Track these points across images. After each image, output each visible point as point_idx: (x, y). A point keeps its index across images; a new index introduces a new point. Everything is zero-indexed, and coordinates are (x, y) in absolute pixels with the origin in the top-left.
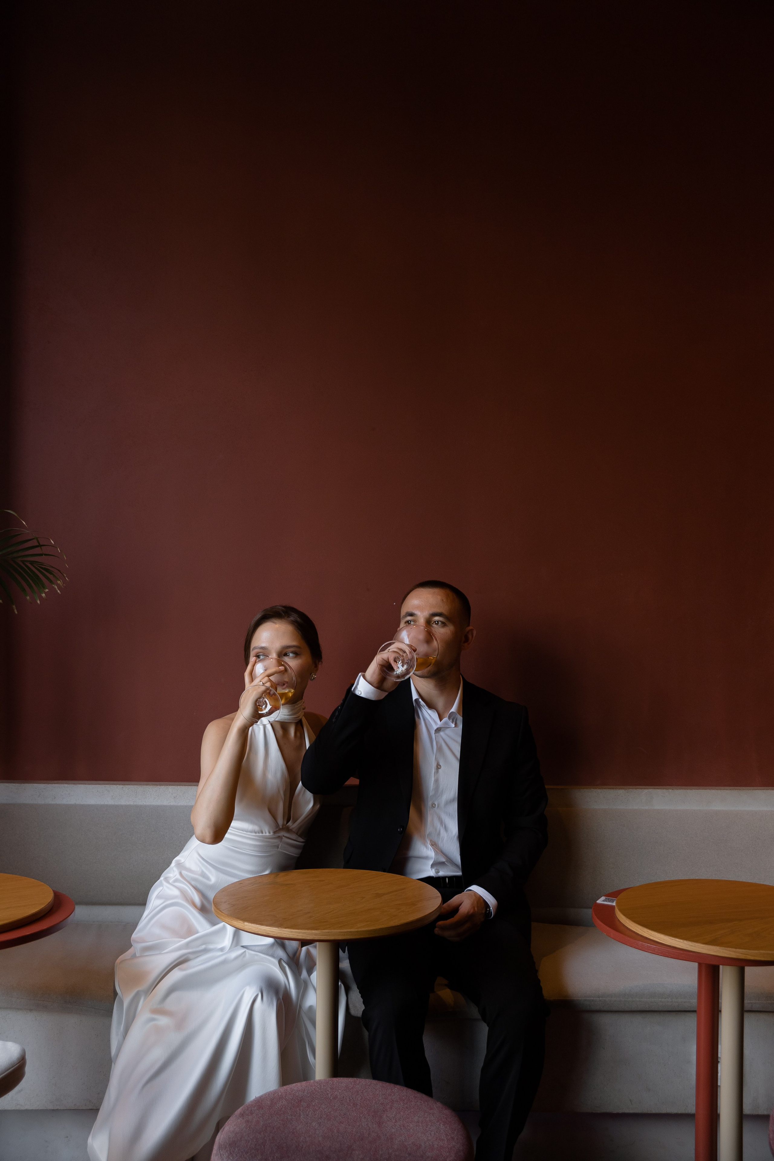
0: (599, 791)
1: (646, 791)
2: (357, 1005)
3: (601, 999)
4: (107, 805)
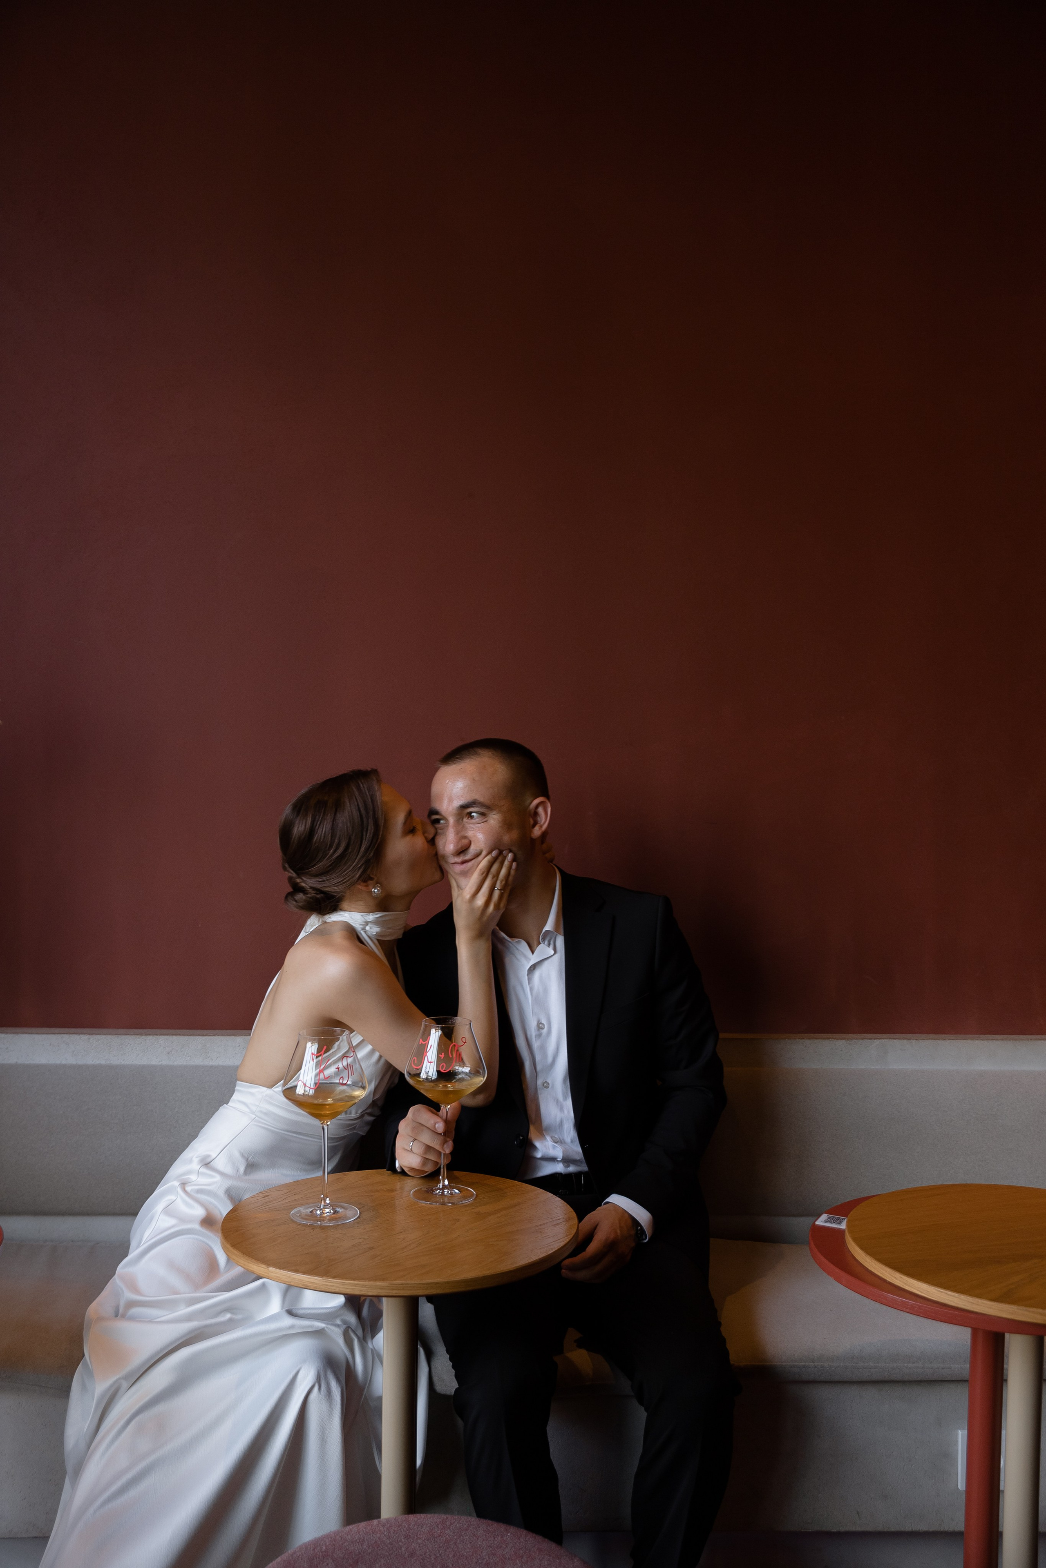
0: (808, 1042)
1: (877, 1042)
2: (446, 1379)
3: (816, 1364)
4: (64, 1066)
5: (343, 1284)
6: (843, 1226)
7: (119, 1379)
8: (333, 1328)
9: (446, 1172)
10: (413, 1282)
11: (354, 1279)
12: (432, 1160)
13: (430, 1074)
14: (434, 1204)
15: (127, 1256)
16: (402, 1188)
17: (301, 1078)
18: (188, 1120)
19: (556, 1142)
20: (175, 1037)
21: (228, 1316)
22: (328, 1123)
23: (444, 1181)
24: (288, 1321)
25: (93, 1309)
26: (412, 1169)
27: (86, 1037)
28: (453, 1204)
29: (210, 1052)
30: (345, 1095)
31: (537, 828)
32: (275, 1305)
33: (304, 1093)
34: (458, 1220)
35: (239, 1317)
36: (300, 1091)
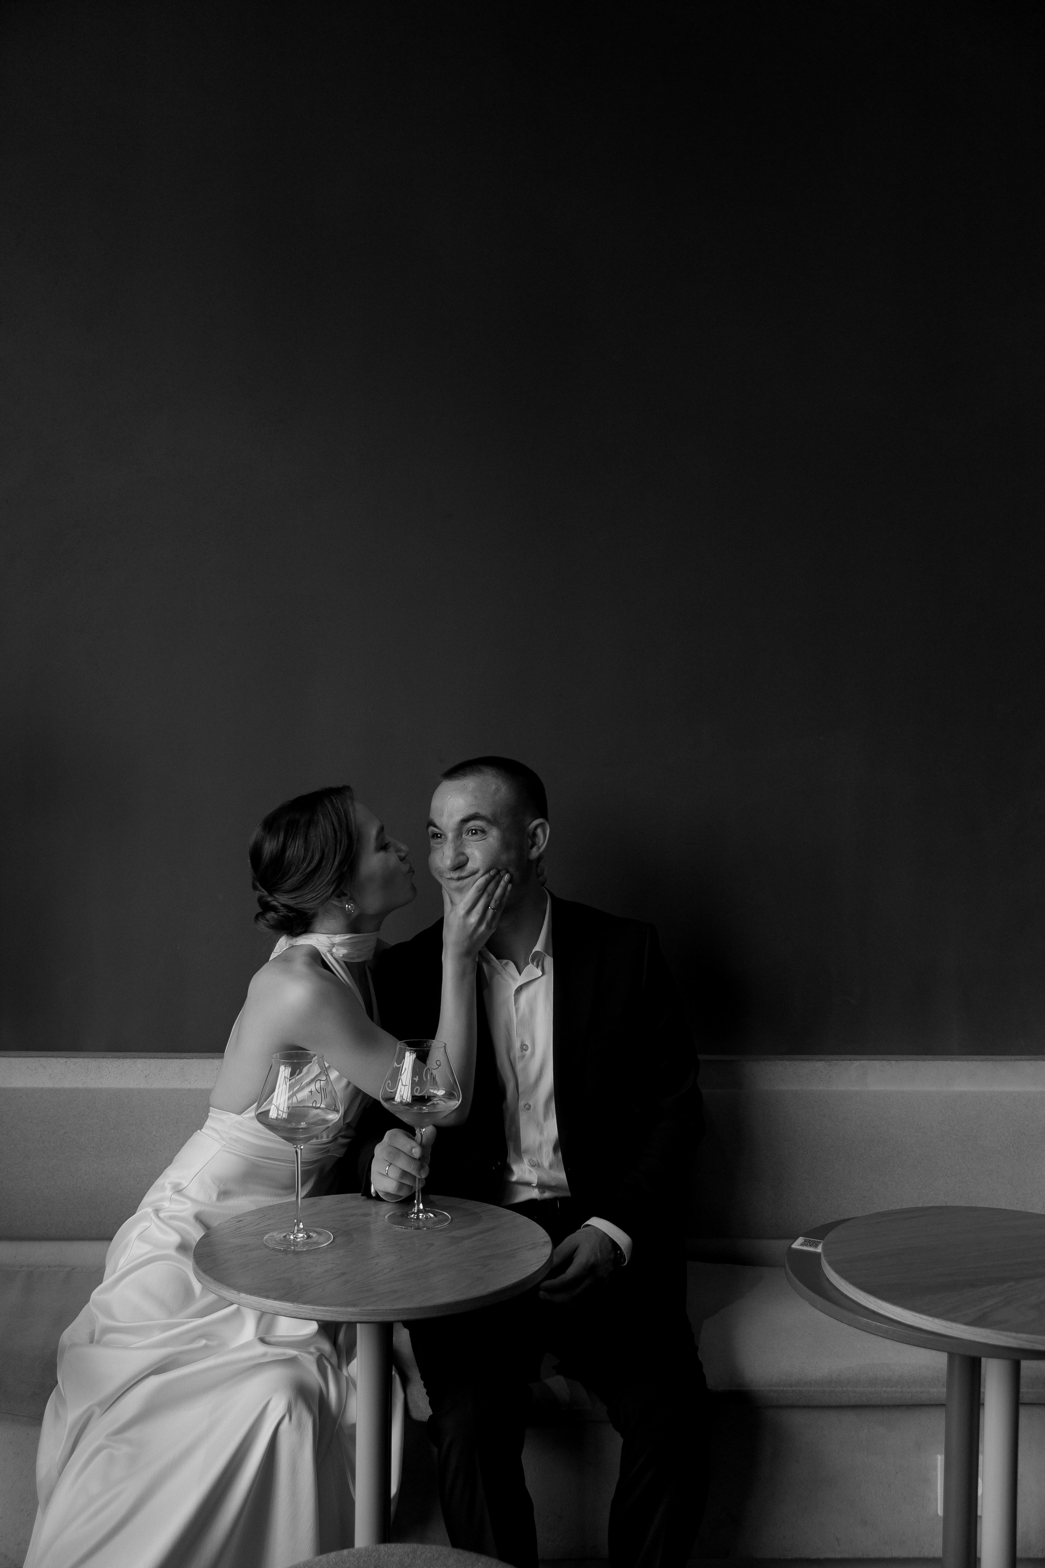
1: (857, 1063)
2: (421, 1404)
3: (794, 1388)
5: (314, 1310)
6: (819, 1249)
7: (91, 1406)
8: (306, 1355)
9: (420, 1197)
10: (384, 1308)
11: (325, 1306)
12: (406, 1184)
13: (405, 1097)
14: (409, 1228)
15: (101, 1283)
16: (377, 1213)
17: (274, 1102)
18: (166, 1144)
19: (533, 1166)
20: (152, 1060)
21: (203, 1342)
22: (302, 1147)
23: (418, 1205)
24: (261, 1349)
25: (67, 1336)
26: (387, 1194)
27: (63, 1060)
28: (428, 1228)
29: (188, 1075)
30: (319, 1118)
31: (535, 849)
32: (249, 1330)
33: (277, 1117)
34: (432, 1245)
35: (214, 1343)
36: (273, 1114)
